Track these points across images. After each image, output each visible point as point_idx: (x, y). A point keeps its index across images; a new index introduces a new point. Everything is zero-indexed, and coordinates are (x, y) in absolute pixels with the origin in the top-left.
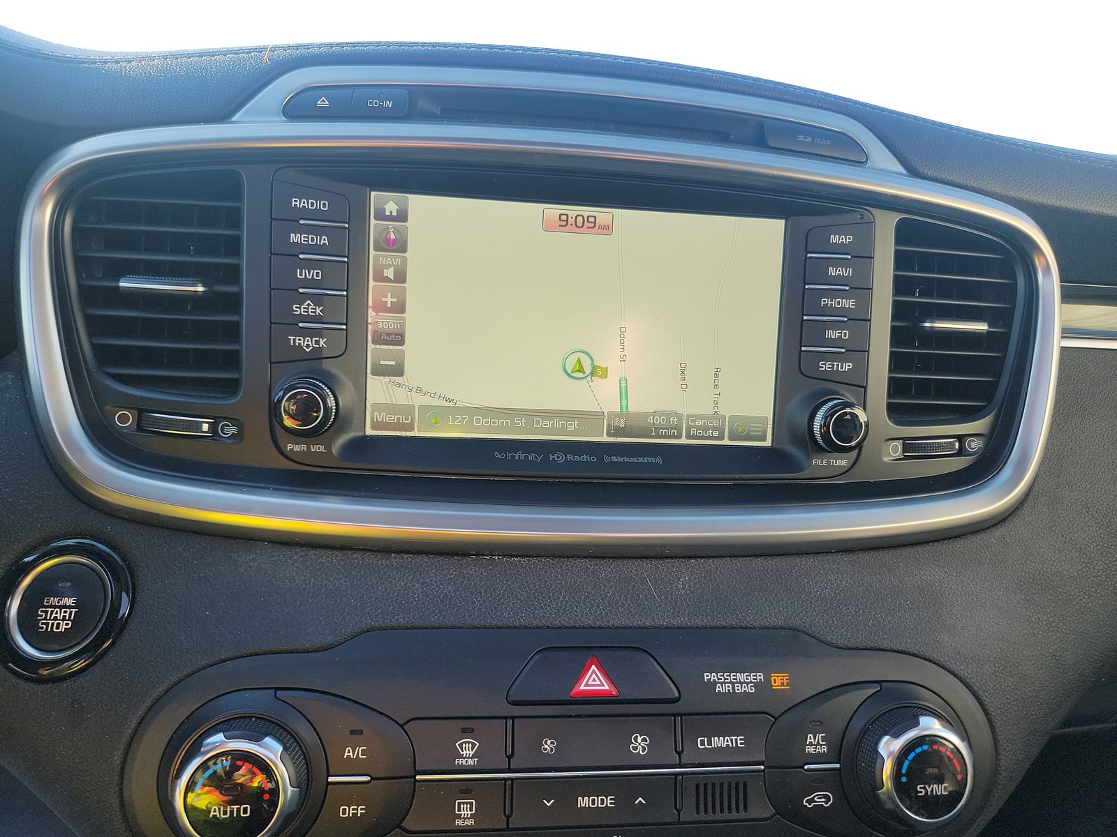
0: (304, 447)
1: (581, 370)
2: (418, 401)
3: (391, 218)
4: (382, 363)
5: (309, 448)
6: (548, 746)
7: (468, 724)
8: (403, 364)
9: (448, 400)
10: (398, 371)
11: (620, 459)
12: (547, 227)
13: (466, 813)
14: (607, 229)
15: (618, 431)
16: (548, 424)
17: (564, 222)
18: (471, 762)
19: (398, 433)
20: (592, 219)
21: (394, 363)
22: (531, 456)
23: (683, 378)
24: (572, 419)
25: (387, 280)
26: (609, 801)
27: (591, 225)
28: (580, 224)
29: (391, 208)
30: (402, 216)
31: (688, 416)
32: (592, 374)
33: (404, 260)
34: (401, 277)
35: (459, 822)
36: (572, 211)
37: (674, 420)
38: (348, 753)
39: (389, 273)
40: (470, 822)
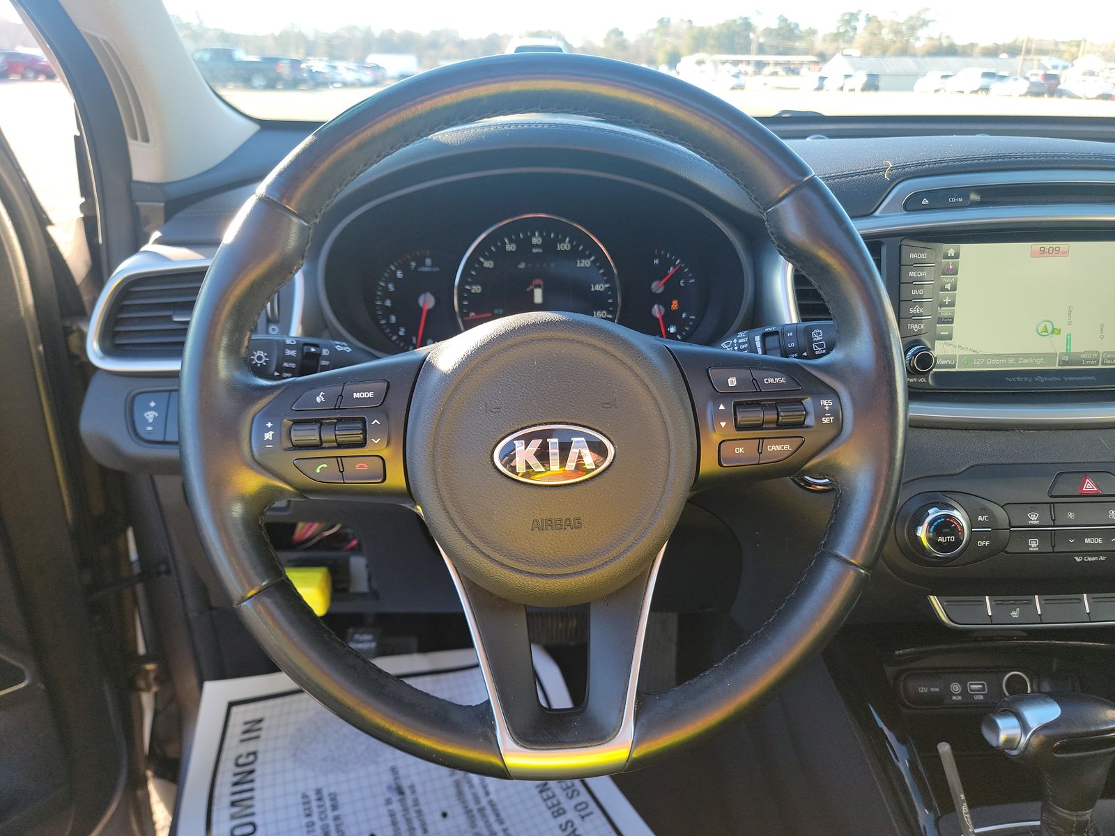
0: (915, 380)
1: (1046, 331)
2: (958, 352)
3: (951, 257)
4: (941, 333)
5: (917, 380)
6: (1071, 515)
7: (1033, 505)
8: (952, 334)
9: (974, 351)
10: (949, 337)
11: (1073, 379)
12: (1033, 255)
13: (1034, 545)
14: (1066, 253)
15: (1065, 363)
16: (1026, 361)
17: (1042, 251)
18: (1036, 523)
19: (947, 370)
20: (1057, 249)
21: (947, 333)
22: (1026, 379)
23: (1102, 332)
24: (1040, 358)
25: (947, 290)
26: (1099, 540)
27: (1057, 252)
28: (1051, 252)
29: (951, 252)
30: (957, 256)
31: (1104, 352)
32: (1052, 333)
33: (956, 279)
34: (954, 288)
35: (1031, 549)
36: (1047, 245)
37: (1095, 355)
38: (980, 518)
39: (948, 286)
40: (1037, 549)
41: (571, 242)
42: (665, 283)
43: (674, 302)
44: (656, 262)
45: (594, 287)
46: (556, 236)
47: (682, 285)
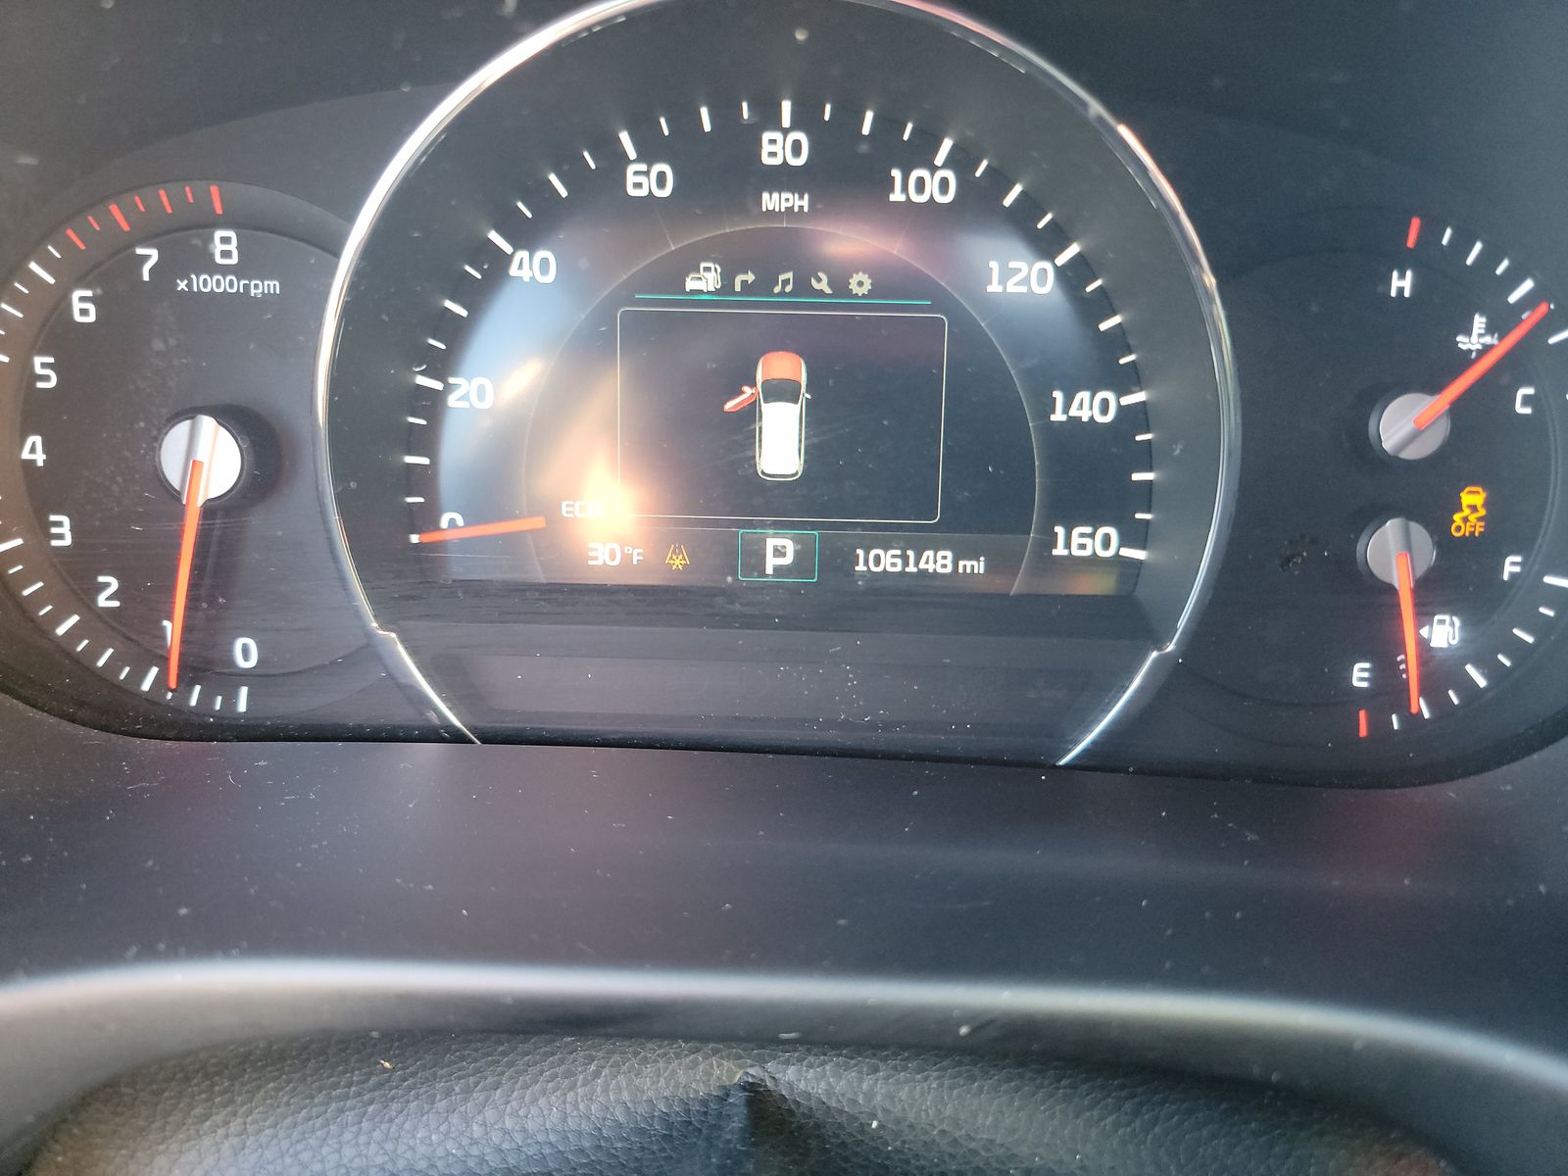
41: (961, 161)
42: (1457, 409)
43: (1467, 499)
44: (1402, 283)
45: (1067, 408)
46: (888, 124)
47: (1522, 410)
